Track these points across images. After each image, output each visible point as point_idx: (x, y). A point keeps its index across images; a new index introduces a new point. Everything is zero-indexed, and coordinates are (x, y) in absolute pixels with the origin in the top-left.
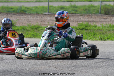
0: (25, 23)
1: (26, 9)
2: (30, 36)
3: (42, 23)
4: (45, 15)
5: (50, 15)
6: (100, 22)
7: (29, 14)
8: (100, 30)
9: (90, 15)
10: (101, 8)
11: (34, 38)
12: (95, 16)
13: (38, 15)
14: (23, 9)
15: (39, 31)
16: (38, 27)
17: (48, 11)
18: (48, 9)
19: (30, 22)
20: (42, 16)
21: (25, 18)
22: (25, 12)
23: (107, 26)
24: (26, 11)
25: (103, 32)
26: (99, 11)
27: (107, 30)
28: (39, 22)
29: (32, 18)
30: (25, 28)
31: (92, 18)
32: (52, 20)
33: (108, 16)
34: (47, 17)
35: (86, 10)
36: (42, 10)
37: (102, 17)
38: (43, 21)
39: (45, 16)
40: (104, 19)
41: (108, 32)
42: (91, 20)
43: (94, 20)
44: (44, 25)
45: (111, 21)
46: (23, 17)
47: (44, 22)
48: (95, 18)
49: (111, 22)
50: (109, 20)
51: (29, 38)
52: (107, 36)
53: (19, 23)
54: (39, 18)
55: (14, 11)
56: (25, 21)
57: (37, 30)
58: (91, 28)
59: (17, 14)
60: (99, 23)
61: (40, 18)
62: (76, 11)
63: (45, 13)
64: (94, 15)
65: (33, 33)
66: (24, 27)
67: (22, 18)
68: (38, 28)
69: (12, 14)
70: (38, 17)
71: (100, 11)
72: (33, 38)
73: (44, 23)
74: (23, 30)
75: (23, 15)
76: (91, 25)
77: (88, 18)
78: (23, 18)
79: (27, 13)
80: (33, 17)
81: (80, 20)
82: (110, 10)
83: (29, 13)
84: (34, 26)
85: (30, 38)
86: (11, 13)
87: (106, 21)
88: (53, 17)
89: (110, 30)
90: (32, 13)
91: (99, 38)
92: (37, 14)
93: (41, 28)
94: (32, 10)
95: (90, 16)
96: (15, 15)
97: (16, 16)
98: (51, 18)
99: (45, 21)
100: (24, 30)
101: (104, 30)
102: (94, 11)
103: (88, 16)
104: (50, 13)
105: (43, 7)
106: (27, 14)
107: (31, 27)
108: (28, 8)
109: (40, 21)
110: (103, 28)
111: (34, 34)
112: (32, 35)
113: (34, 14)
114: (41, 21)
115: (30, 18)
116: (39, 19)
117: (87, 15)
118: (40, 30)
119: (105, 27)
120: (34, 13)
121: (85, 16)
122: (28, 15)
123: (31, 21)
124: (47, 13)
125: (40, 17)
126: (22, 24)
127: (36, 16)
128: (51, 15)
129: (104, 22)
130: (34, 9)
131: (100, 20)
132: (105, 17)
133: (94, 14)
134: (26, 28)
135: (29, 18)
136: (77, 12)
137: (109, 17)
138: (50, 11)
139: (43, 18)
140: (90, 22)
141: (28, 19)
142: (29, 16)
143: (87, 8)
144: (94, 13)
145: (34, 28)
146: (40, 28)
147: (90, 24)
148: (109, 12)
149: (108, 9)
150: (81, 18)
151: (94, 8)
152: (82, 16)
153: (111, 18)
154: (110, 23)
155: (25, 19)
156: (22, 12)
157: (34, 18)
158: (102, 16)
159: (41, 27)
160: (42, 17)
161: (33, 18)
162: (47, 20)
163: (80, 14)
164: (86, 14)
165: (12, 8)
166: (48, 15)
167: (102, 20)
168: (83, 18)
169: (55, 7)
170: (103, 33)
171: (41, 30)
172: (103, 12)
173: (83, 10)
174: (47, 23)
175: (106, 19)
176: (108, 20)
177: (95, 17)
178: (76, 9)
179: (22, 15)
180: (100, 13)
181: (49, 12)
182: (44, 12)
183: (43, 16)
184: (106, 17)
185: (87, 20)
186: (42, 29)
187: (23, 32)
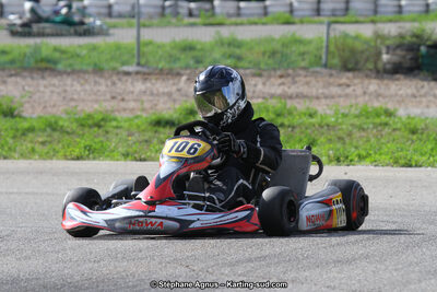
0: (54, 106)
1: (57, 55)
2: (77, 152)
3: (114, 104)
4: (127, 74)
5: (145, 74)
6: (326, 97)
7: (69, 74)
8: (328, 126)
9: (290, 71)
10: (327, 47)
11: (94, 159)
12: (306, 76)
13: (101, 76)
14: (45, 53)
15: (107, 132)
16: (103, 119)
17: (136, 60)
18: (135, 52)
19: (72, 99)
20: (115, 78)
21: (54, 85)
22: (52, 66)
23: (353, 111)
24: (55, 62)
25: (340, 133)
26: (321, 58)
27: (352, 125)
28: (104, 100)
29: (79, 88)
30: (56, 122)
31: (294, 82)
32: (152, 94)
33: (354, 77)
34: (132, 83)
35: (274, 53)
36: (112, 58)
37: (331, 80)
38: (120, 98)
39: (125, 78)
40: (340, 85)
41: (357, 134)
42: (293, 90)
43: (304, 90)
44: (125, 110)
45: (365, 93)
46: (45, 82)
47: (123, 100)
48: (307, 83)
49: (367, 98)
50: (359, 91)
51: (73, 159)
52: (356, 148)
53: (33, 107)
54: (103, 86)
55: (12, 62)
56: (55, 97)
57: (100, 131)
58: (296, 121)
59: (25, 74)
60: (323, 101)
61: (107, 86)
62: (239, 58)
63: (126, 68)
64: (301, 72)
65: (88, 143)
66: (53, 120)
67: (42, 89)
68: (102, 123)
69: (7, 72)
70: (102, 81)
71: (324, 57)
72: (88, 158)
73: (123, 105)
74: (48, 130)
75: (46, 74)
76: (296, 109)
77: (283, 84)
78: (45, 87)
79: (60, 67)
80: (82, 81)
81: (254, 92)
82: (362, 52)
83: (69, 70)
84: (90, 116)
85: (78, 158)
86: (3, 70)
87: (347, 96)
88: (153, 81)
89: (365, 127)
90: (77, 67)
91: (329, 156)
92: (98, 70)
93: (114, 123)
94: (78, 56)
95: (288, 75)
96: (16, 75)
97: (19, 79)
98: (148, 85)
99: (127, 98)
100: (54, 130)
101: (344, 127)
102: (303, 60)
103: (281, 77)
104: (143, 66)
105: (118, 47)
106: (60, 73)
107: (77, 120)
108: (63, 52)
109: (108, 96)
110: (340, 120)
111: (93, 146)
112: (85, 147)
113: (85, 72)
114: (113, 98)
115: (72, 85)
116: (103, 88)
117: (279, 73)
118: (111, 129)
119: (345, 115)
120: (85, 67)
121: (269, 77)
122: (65, 76)
123: (75, 97)
124: (132, 68)
125: (109, 83)
126: (45, 107)
127: (91, 78)
128: (149, 74)
129: (340, 96)
130: (84, 52)
131: (326, 91)
132: (346, 78)
133: (304, 68)
134: (61, 123)
135: (68, 88)
136: (241, 64)
137: (356, 81)
138: (143, 61)
139: (119, 84)
140: (291, 97)
141: (65, 91)
142: (69, 81)
143: (278, 47)
144: (303, 64)
145: (90, 122)
146: (108, 124)
147: (290, 104)
148: (357, 63)
149: (353, 51)
150: (255, 85)
151: (302, 49)
152: (260, 75)
153: (366, 81)
154: (361, 100)
155: (52, 92)
156: (44, 65)
157: (87, 87)
158: (331, 75)
159: (115, 119)
160: (114, 84)
161: (82, 85)
162: (132, 92)
163: (253, 71)
164: (275, 69)
165: (4, 52)
166: (137, 73)
167: (335, 90)
168: (264, 84)
169: (160, 47)
170: (340, 138)
171: (115, 131)
172: (336, 61)
173: (264, 53)
174: (132, 105)
175: (348, 86)
176: (354, 90)
177: (308, 79)
178: (238, 51)
179: (43, 78)
180: (325, 66)
181: (138, 64)
182: (123, 64)
183: (120, 80)
184: (348, 78)
185: (279, 90)
186: (117, 127)
187: (49, 139)
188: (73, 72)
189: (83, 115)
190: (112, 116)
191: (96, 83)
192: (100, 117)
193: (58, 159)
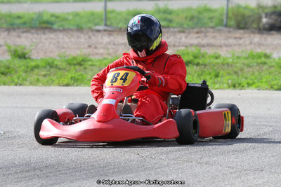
0: (51, 52)
1: (53, 19)
2: (66, 81)
3: (90, 50)
4: (98, 31)
5: (110, 31)
6: (226, 46)
7: (61, 31)
8: (228, 64)
9: (203, 29)
10: (227, 14)
11: (77, 85)
12: (213, 32)
13: (82, 33)
14: (46, 17)
15: (85, 68)
16: (83, 60)
17: (103, 23)
18: (103, 17)
19: (63, 48)
20: (90, 34)
21: (51, 38)
22: (50, 26)
23: (244, 55)
24: (52, 24)
25: (236, 69)
26: (223, 21)
27: (243, 64)
28: (84, 48)
29: (66, 39)
30: (53, 62)
31: (206, 36)
32: (114, 44)
33: (244, 33)
34: (102, 37)
35: (192, 18)
36: (89, 21)
37: (230, 35)
38: (94, 46)
39: (97, 34)
40: (235, 38)
41: (246, 70)
42: (205, 41)
43: (213, 41)
44: (97, 54)
45: (251, 43)
46: (45, 36)
47: (96, 48)
48: (214, 37)
49: (252, 46)
50: (248, 42)
51: (64, 86)
52: (246, 78)
53: (38, 52)
54: (83, 39)
55: (25, 23)
56: (52, 46)
57: (82, 68)
58: (207, 61)
59: (33, 31)
60: (224, 48)
61: (85, 39)
62: (170, 21)
63: (97, 28)
64: (211, 30)
65: (73, 75)
66: (51, 61)
67: (43, 40)
68: (82, 63)
69: (21, 30)
70: (82, 36)
71: (225, 20)
72: (73, 85)
73: (95, 51)
74: (48, 67)
75: (46, 31)
76: (206, 53)
77: (198, 37)
78: (46, 39)
79: (55, 26)
80: (69, 36)
81: (180, 42)
82: (249, 17)
83: (61, 28)
84: (74, 58)
85: (67, 85)
86: (19, 28)
87: (240, 45)
88: (115, 36)
89: (252, 65)
90: (66, 27)
91: (228, 84)
92: (80, 29)
93: (90, 63)
94: (67, 19)
95: (202, 32)
96: (27, 32)
97: (29, 35)
98: (112, 38)
99: (98, 46)
100: (51, 67)
101: (238, 65)
102: (212, 22)
103: (197, 33)
104: (109, 26)
105: (93, 14)
107: (66, 61)
108: (57, 17)
109: (86, 45)
110: (235, 61)
111: (77, 77)
112: (72, 78)
113: (71, 30)
114: (90, 46)
115: (63, 39)
116: (83, 40)
117: (196, 30)
118: (87, 66)
119: (239, 58)
120: (71, 27)
121: (190, 33)
122: (58, 33)
123: (65, 46)
124: (101, 28)
125: (87, 37)
126: (45, 53)
127: (76, 34)
128: (112, 31)
129: (235, 45)
130: (70, 17)
131: (226, 42)
133: (212, 27)
134: (56, 63)
135: (61, 40)
136: (171, 25)
137: (246, 35)
138: (108, 23)
139: (93, 38)
140: (203, 46)
141: (58, 42)
142: (61, 35)
143: (195, 13)
144: (211, 25)
145: (75, 62)
146: (86, 63)
147: (203, 50)
148: (246, 24)
149: (244, 17)
150: (181, 38)
151: (211, 15)
152: (184, 32)
153: (252, 36)
154: (249, 47)
155: (50, 43)
156: (44, 25)
157: (73, 40)
158: (230, 32)
159: (91, 60)
160: (90, 37)
161: (69, 38)
162: (102, 43)
163: (179, 29)
164: (193, 28)
165: (19, 17)
166: (105, 31)
167: (232, 41)
168: (186, 37)
169: (119, 14)
170: (235, 72)
171: (91, 67)
172: (232, 23)
173: (186, 18)
174: (101, 51)
175: (241, 39)
176: (244, 41)
177: (215, 34)
178: (169, 17)
179: (44, 33)
180: (226, 26)
181: (106, 25)
182: (96, 25)
183: (94, 35)
184: (240, 34)
185: (196, 42)
186: (92, 65)
187: (48, 73)
188: (64, 30)
189: (70, 58)
190: (89, 58)
191: (78, 37)
192: (81, 59)
193: (54, 85)
